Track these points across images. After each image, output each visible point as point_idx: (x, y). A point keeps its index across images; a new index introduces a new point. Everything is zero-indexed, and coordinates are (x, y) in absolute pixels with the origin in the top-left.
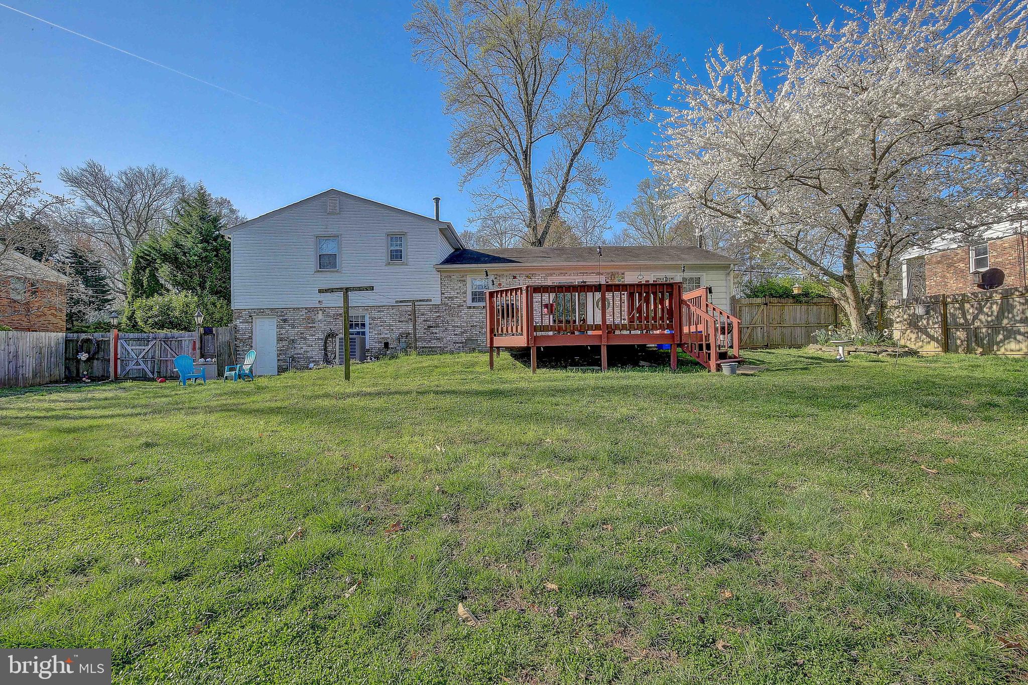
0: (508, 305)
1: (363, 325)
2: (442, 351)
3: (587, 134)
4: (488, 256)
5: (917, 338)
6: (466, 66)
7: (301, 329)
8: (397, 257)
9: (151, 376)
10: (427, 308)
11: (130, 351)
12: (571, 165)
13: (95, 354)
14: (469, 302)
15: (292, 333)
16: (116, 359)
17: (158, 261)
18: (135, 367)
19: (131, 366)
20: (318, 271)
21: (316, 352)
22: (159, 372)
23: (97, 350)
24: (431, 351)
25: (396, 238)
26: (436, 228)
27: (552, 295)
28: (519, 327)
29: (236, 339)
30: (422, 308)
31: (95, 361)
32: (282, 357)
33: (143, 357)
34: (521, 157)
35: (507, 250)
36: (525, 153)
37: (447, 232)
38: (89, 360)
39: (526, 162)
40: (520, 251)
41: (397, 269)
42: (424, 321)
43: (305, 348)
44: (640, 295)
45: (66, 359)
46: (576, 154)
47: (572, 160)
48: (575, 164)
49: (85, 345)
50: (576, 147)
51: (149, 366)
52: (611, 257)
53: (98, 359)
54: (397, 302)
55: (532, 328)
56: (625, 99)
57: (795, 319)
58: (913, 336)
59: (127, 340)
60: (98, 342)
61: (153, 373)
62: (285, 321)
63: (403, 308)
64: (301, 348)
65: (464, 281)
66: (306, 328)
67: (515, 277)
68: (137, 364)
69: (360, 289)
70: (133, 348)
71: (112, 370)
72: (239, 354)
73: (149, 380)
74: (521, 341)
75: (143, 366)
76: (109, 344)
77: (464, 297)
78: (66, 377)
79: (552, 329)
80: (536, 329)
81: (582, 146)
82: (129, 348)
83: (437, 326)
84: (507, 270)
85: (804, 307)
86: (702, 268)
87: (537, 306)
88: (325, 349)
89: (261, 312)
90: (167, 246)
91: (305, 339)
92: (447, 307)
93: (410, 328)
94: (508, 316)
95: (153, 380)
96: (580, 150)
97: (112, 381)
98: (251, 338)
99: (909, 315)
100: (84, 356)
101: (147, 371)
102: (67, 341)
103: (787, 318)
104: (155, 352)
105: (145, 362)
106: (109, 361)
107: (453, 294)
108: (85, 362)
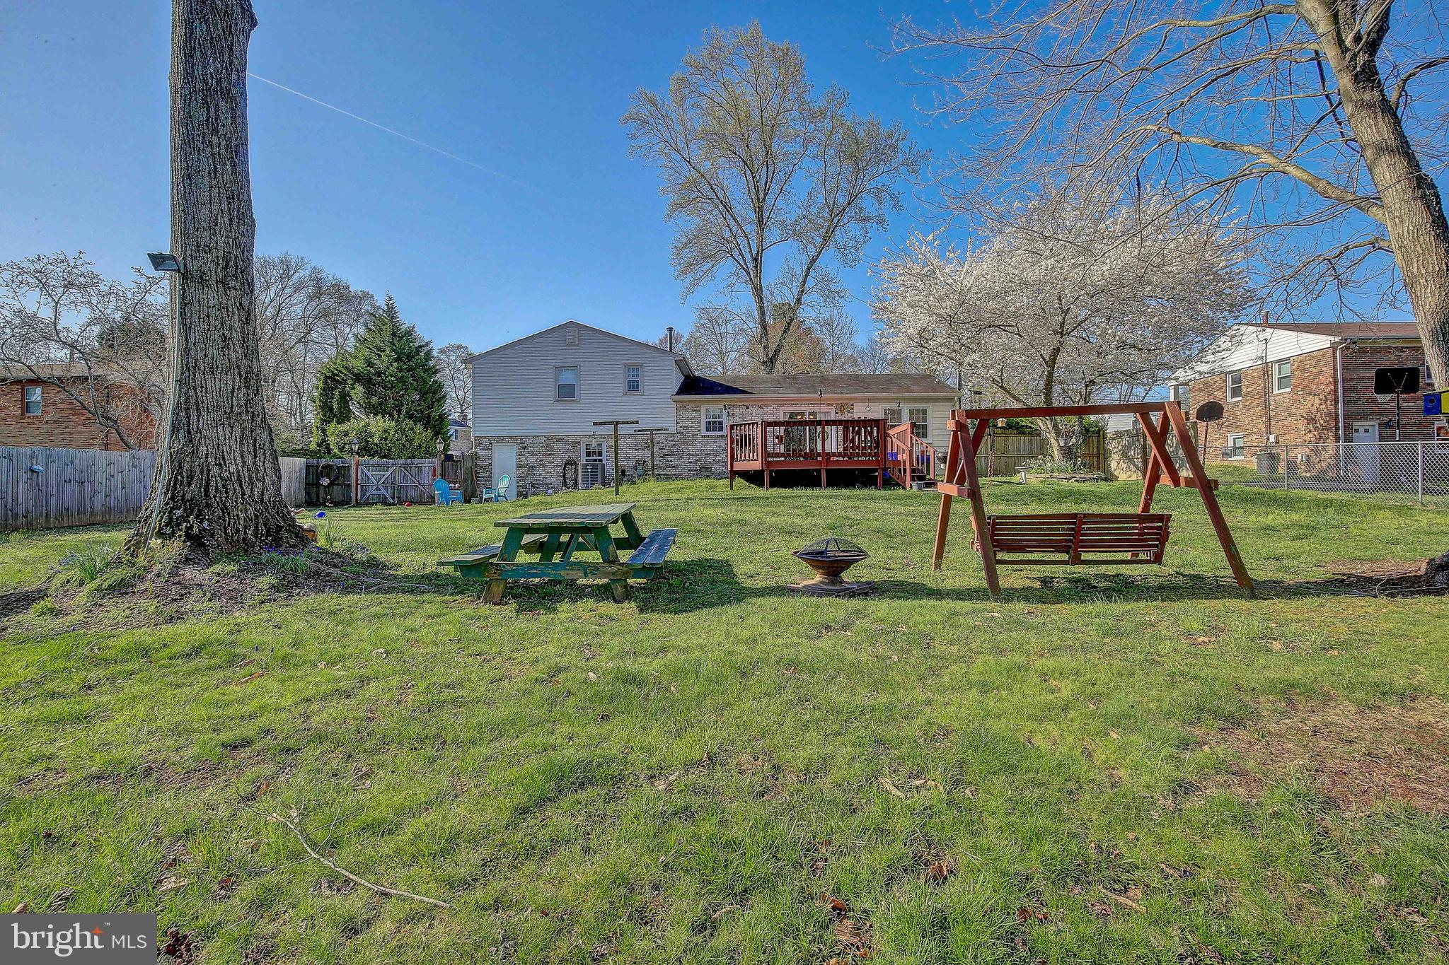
0: (746, 436)
1: (600, 454)
2: (677, 477)
3: (826, 239)
4: (721, 385)
5: (1128, 467)
6: (689, 162)
7: (540, 456)
8: (634, 387)
9: (392, 501)
10: (662, 436)
11: (370, 477)
12: (807, 274)
13: (335, 480)
14: (704, 432)
15: (532, 460)
16: (357, 484)
17: (350, 382)
18: (376, 493)
19: (372, 491)
20: (557, 401)
21: (554, 478)
22: (399, 498)
23: (339, 474)
24: (668, 478)
25: (633, 368)
26: (672, 359)
27: (783, 428)
28: (755, 454)
29: (477, 465)
30: (658, 437)
31: (335, 487)
32: (521, 484)
33: (383, 483)
34: (751, 266)
35: (739, 378)
36: (756, 260)
37: (682, 364)
38: (329, 486)
39: (757, 271)
40: (751, 380)
41: (632, 398)
42: (660, 449)
43: (544, 474)
44: (853, 429)
45: (306, 484)
46: (813, 261)
47: (809, 268)
48: (812, 273)
49: (325, 471)
50: (812, 253)
51: (389, 491)
52: (843, 388)
53: (338, 485)
54: (635, 431)
55: (766, 455)
56: (868, 204)
57: (1019, 450)
58: (1125, 466)
59: (367, 465)
60: (338, 468)
61: (393, 498)
62: (525, 448)
63: (640, 437)
64: (540, 475)
65: (699, 411)
66: (545, 455)
67: (748, 408)
68: (379, 490)
69: (627, 423)
70: (373, 473)
71: (353, 495)
72: (479, 480)
73: (390, 504)
74: (756, 465)
75: (383, 492)
76: (349, 470)
77: (699, 426)
78: (306, 502)
79: (782, 455)
80: (769, 455)
81: (820, 253)
82: (369, 474)
83: (672, 454)
84: (740, 401)
85: (1028, 438)
86: (927, 400)
87: (770, 437)
88: (564, 476)
89: (501, 440)
90: (359, 365)
91: (544, 466)
92: (684, 437)
93: (647, 455)
94: (746, 445)
95: (394, 504)
96: (817, 257)
97: (354, 506)
98: (490, 465)
99: (1122, 446)
100: (325, 481)
101: (388, 496)
102: (308, 467)
103: (1011, 449)
104: (395, 477)
105: (385, 487)
106: (349, 486)
107: (688, 423)
108: (325, 487)
